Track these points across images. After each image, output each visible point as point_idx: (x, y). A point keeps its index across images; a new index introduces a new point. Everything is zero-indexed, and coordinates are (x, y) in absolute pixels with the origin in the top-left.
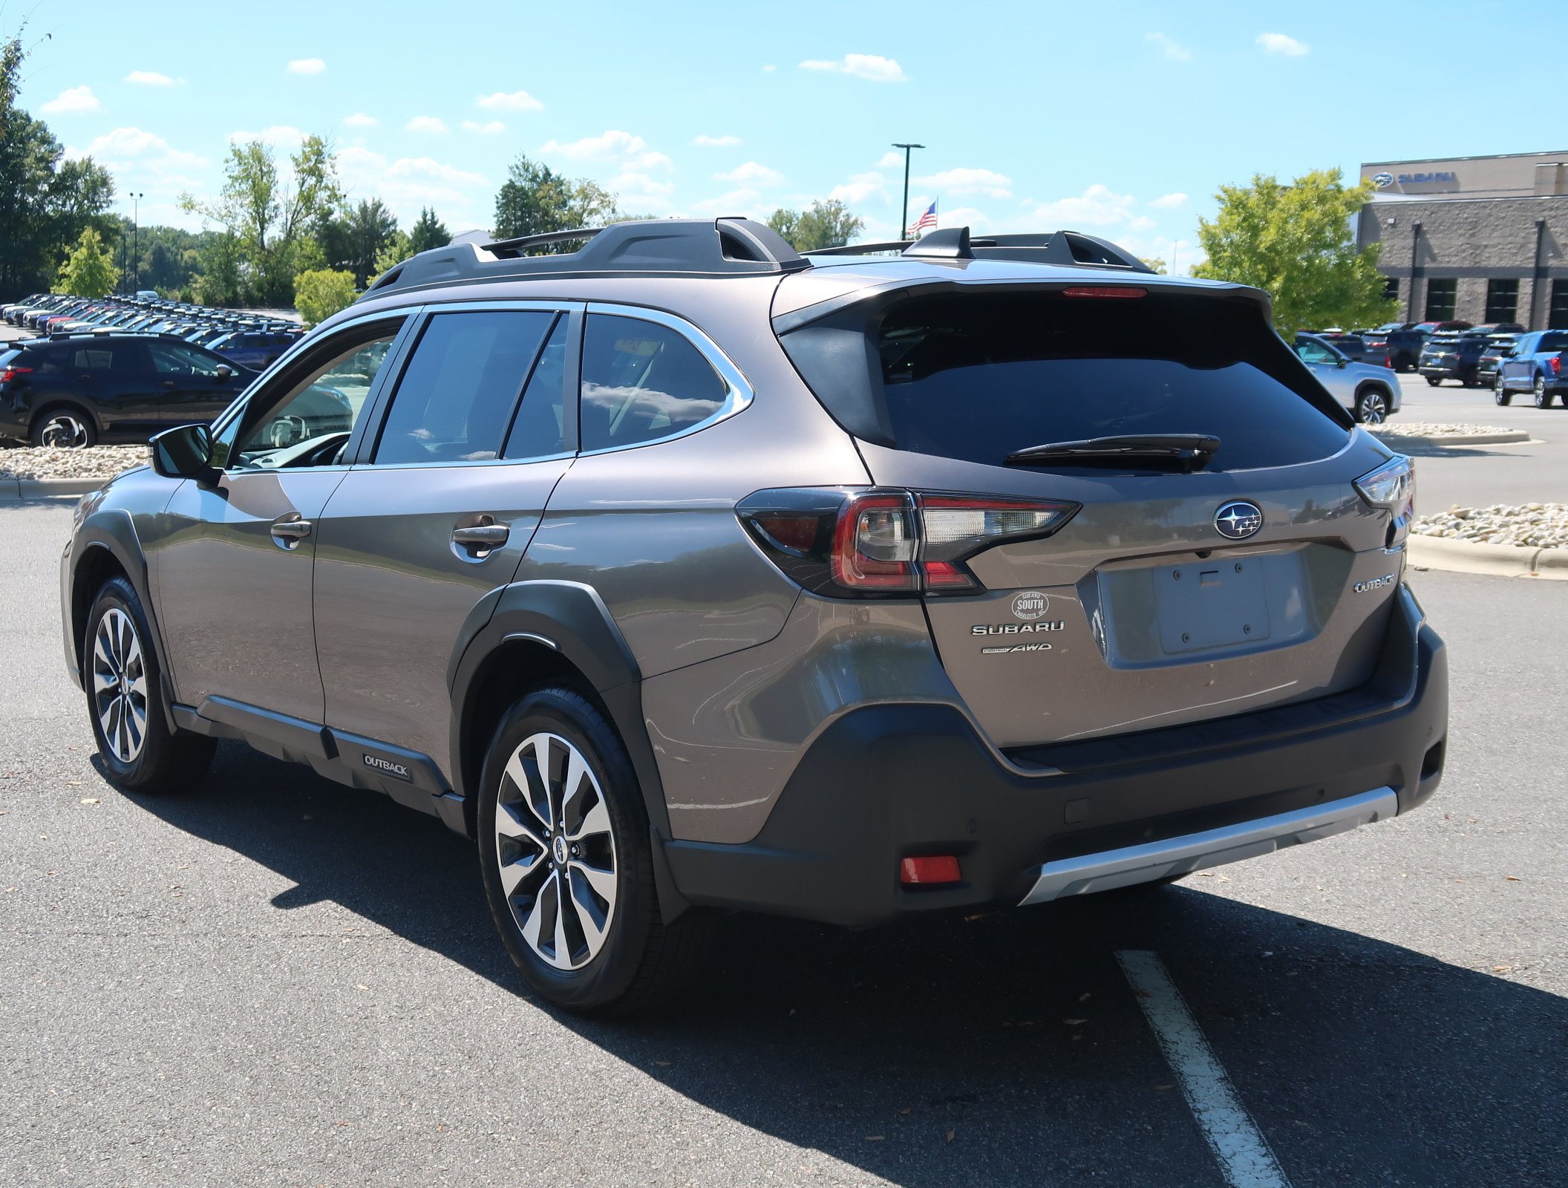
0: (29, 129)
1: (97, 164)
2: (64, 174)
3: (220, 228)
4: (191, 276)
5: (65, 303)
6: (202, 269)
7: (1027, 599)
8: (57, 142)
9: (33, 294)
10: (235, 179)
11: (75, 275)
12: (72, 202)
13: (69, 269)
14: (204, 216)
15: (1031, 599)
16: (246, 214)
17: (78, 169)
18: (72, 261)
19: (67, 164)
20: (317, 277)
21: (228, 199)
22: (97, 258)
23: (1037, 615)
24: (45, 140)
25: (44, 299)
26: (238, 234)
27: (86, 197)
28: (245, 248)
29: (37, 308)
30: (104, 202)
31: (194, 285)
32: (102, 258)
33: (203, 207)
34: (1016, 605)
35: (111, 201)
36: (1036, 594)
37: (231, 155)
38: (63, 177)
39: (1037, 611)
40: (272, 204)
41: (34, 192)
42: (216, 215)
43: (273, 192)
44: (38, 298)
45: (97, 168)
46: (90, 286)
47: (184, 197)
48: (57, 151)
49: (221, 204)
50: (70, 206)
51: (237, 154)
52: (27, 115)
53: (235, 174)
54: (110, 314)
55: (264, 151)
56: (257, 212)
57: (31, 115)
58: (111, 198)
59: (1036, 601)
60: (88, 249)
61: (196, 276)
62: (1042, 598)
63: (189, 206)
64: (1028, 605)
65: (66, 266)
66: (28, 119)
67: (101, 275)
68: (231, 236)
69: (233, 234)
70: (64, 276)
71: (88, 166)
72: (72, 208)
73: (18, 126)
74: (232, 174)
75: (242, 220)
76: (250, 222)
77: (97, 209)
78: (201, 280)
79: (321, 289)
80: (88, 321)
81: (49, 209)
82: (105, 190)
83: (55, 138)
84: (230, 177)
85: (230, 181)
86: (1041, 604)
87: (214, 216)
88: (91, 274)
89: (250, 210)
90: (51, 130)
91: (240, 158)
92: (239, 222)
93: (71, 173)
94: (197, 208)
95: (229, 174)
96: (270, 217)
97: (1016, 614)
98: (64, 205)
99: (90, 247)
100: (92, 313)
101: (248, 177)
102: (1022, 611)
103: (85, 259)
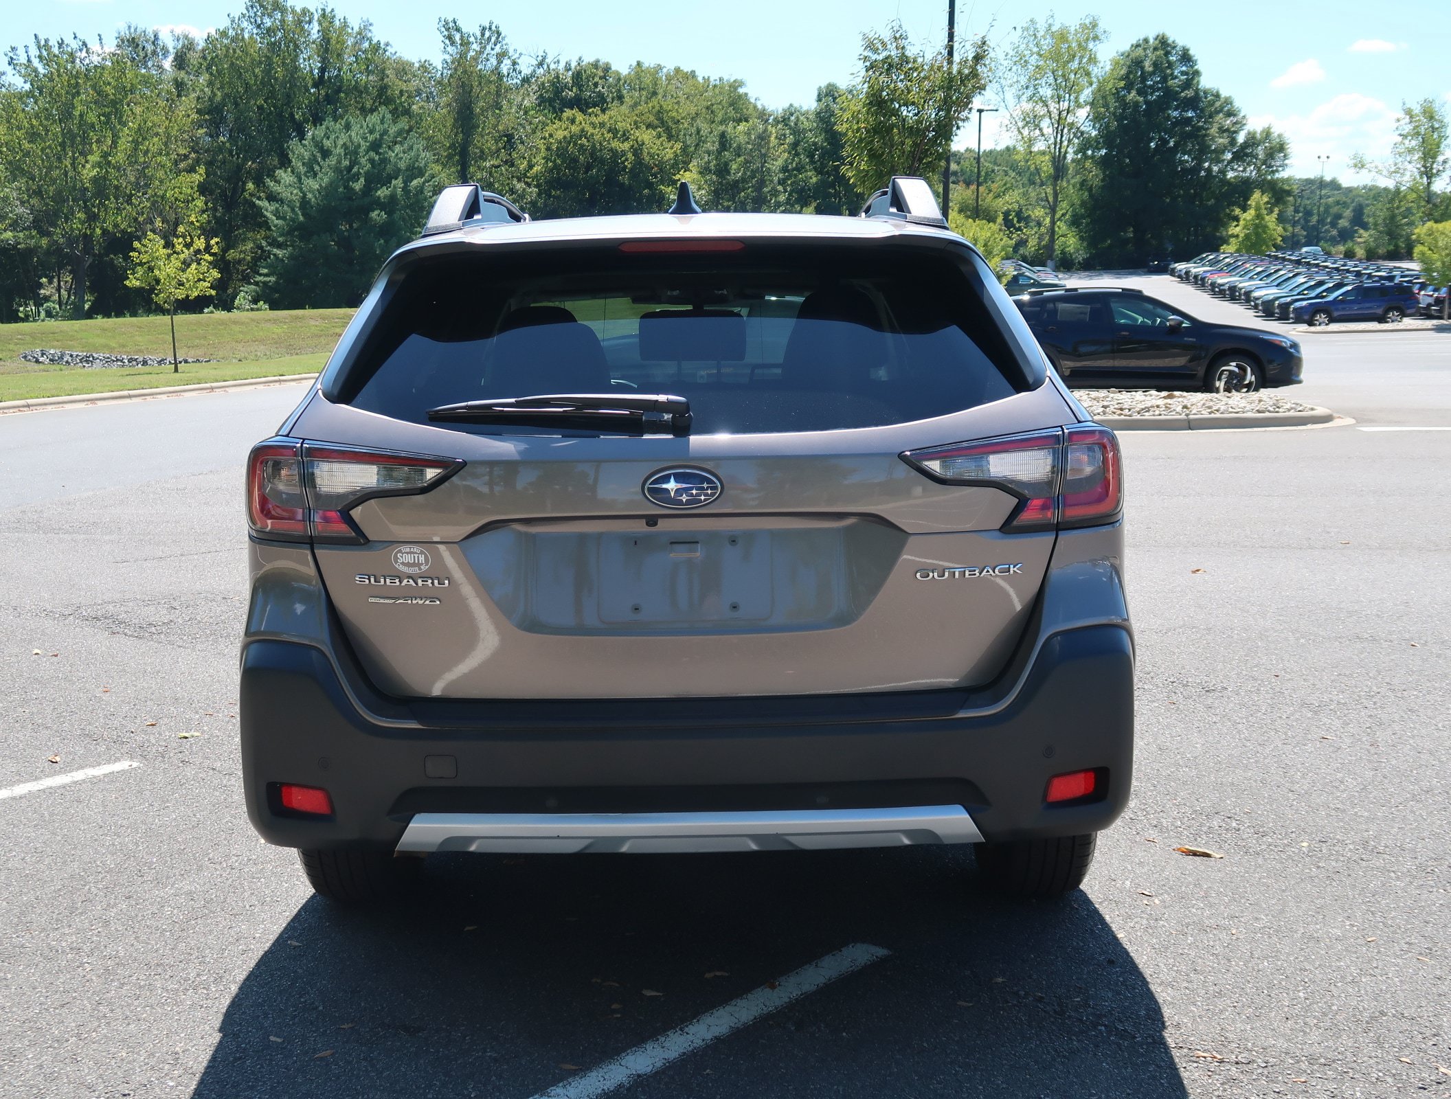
0: (1218, 104)
1: (1276, 131)
2: (1245, 142)
3: (1388, 183)
4: (1356, 231)
5: (1227, 260)
6: (1367, 223)
7: (407, 553)
8: (1242, 114)
9: (1203, 253)
10: (1404, 136)
11: (1243, 235)
12: (1252, 168)
13: (1238, 229)
14: (1373, 173)
15: (411, 553)
16: (1415, 170)
17: (1258, 136)
18: (1242, 222)
19: (1249, 133)
20: (1437, 228)
21: (1397, 156)
22: (1263, 219)
23: (420, 569)
24: (1230, 114)
25: (1211, 257)
26: (1403, 188)
27: (1264, 163)
28: (1412, 202)
29: (1203, 265)
30: (1280, 166)
31: (1359, 240)
32: (1267, 218)
33: (1373, 165)
34: (396, 559)
35: (1286, 165)
36: (416, 549)
37: (1401, 115)
38: (1246, 145)
39: (419, 565)
40: (1440, 159)
41: (1218, 161)
42: (1385, 172)
43: (1442, 146)
44: (1207, 256)
45: (1276, 135)
46: (1255, 244)
47: (1355, 157)
48: (1240, 124)
49: (1391, 162)
50: (1251, 172)
51: (1409, 112)
52: (1217, 92)
53: (1404, 132)
54: (1259, 269)
55: (1436, 106)
56: (1424, 166)
57: (1221, 92)
58: (1286, 162)
59: (416, 556)
60: (1256, 210)
61: (1361, 231)
62: (422, 553)
63: (1360, 165)
64: (408, 559)
65: (1235, 226)
66: (1217, 96)
67: (1265, 233)
68: (1398, 191)
69: (1399, 189)
70: (1233, 236)
71: (1267, 134)
72: (1251, 173)
73: (1209, 101)
74: (1402, 133)
75: (1410, 174)
76: (1418, 177)
77: (1273, 172)
78: (1365, 234)
79: (1440, 240)
80: (1240, 276)
81: (1230, 175)
82: (1282, 155)
83: (1239, 111)
84: (1400, 135)
85: (1400, 139)
86: (422, 559)
87: (1384, 173)
88: (1257, 235)
89: (1419, 166)
90: (1237, 104)
91: (1411, 117)
92: (1407, 178)
93: (1252, 141)
94: (1368, 166)
95: (1399, 132)
96: (1439, 171)
97: (397, 566)
98: (1244, 170)
99: (1258, 208)
100: (1246, 268)
101: (1418, 134)
102: (403, 563)
103: (1253, 220)
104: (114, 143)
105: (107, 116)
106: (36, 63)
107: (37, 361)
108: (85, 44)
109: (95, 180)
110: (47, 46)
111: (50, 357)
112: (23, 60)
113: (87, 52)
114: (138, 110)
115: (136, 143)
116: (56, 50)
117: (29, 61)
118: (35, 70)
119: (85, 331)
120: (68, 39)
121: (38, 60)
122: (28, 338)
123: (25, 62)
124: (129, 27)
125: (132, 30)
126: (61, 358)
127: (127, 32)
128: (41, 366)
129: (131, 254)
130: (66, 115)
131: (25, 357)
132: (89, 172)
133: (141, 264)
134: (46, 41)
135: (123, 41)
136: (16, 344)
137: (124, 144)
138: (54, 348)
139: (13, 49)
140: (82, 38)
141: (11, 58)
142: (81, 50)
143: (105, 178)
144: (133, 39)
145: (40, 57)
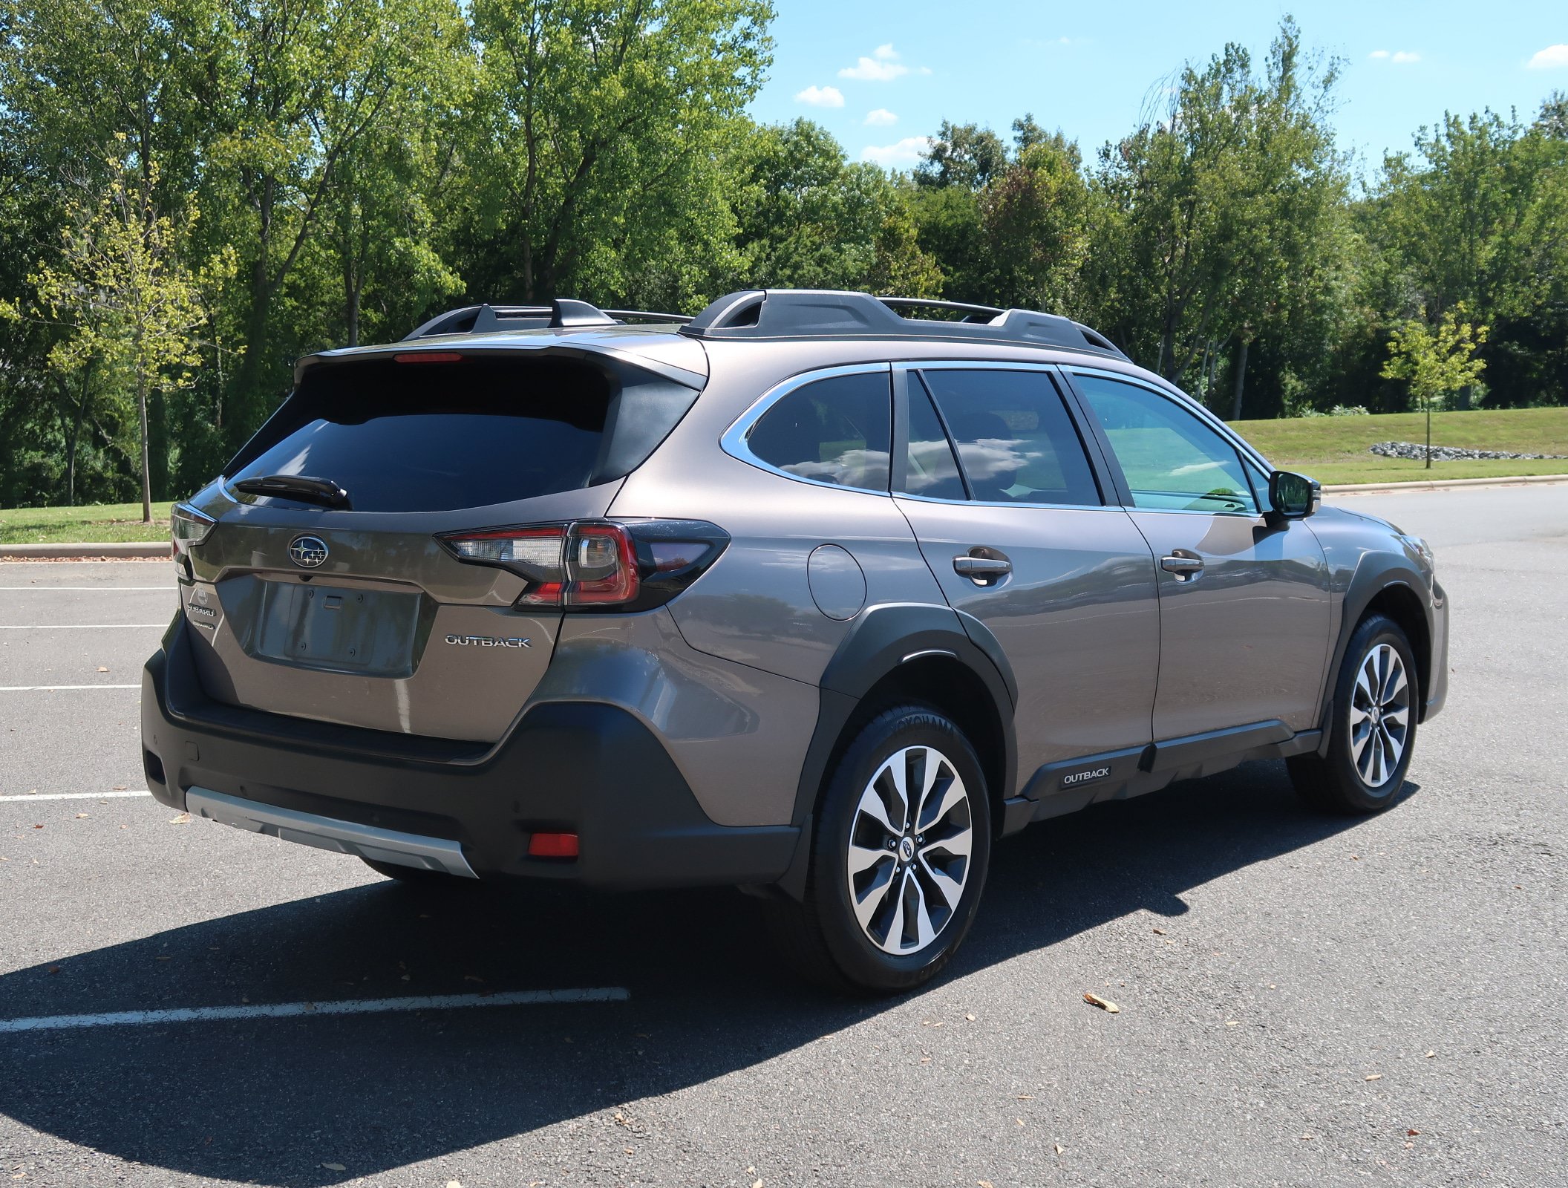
15: (201, 589)
23: (205, 602)
34: (197, 593)
36: (203, 587)
39: (204, 599)
62: (204, 590)
64: (201, 593)
86: (205, 594)
104: (1519, 222)
105: (1514, 192)
106: (1444, 140)
107: (1385, 455)
108: (1496, 118)
109: (1493, 263)
110: (1456, 123)
111: (1399, 450)
112: (1432, 139)
113: (1498, 126)
114: (1549, 183)
115: (1542, 220)
116: (1466, 128)
117: (1438, 140)
118: (1443, 149)
119: (1443, 423)
120: (1480, 114)
121: (1445, 138)
122: (1382, 429)
123: (1433, 142)
124: (1556, 94)
125: (1559, 97)
126: (1410, 452)
127: (1553, 100)
128: (1388, 460)
129: (1389, 344)
130: (1468, 195)
131: (1374, 450)
132: (1487, 253)
133: (1399, 354)
134: (1456, 117)
135: (1547, 110)
136: (1368, 436)
137: (1530, 220)
138: (1406, 440)
139: (1422, 129)
140: (1495, 112)
141: (1419, 139)
142: (1491, 125)
143: (1505, 260)
144: (1559, 106)
145: (1448, 135)
